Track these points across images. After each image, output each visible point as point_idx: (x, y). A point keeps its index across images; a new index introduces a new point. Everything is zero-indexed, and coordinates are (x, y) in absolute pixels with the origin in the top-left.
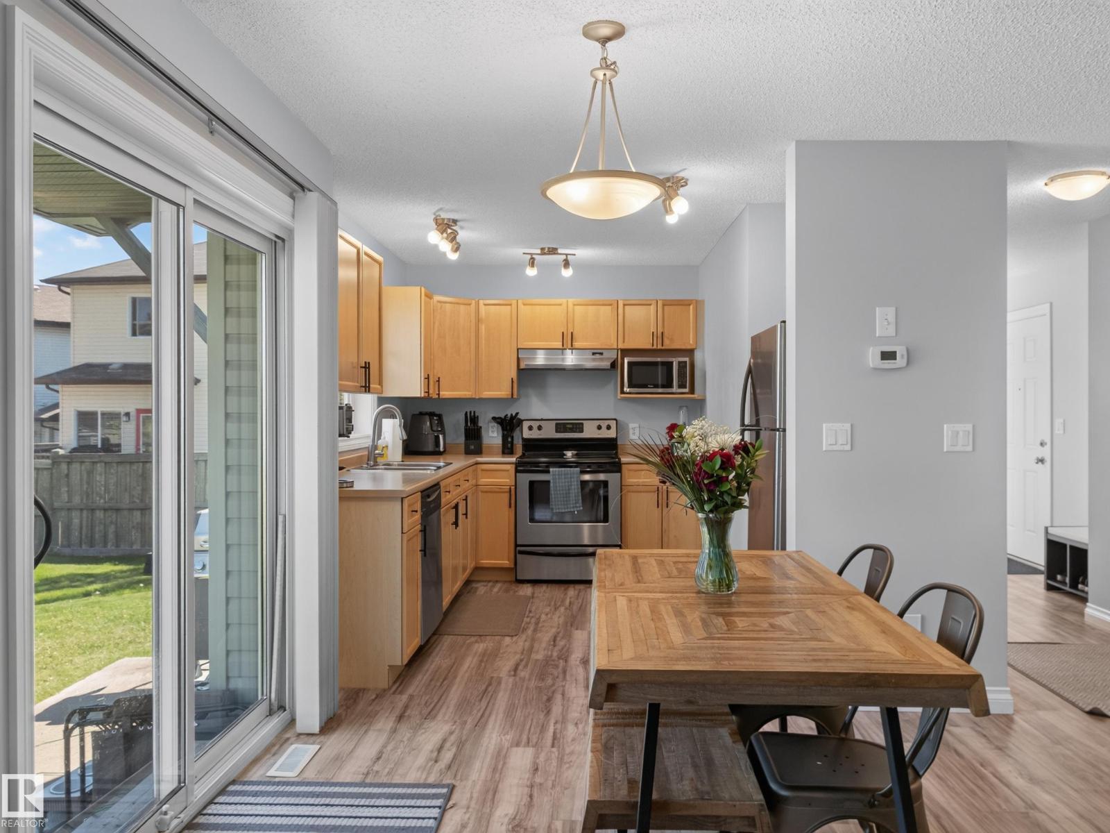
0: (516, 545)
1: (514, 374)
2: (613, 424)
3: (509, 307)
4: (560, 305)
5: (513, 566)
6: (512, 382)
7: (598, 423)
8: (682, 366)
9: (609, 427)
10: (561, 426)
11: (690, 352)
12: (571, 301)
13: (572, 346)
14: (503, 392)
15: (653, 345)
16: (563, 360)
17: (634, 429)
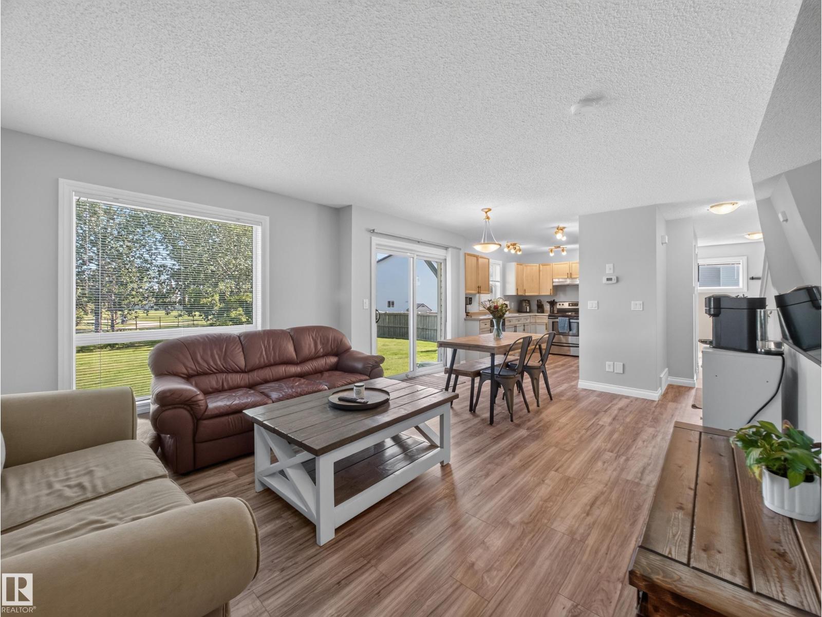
1: (551, 287)
3: (549, 266)
4: (567, 264)
6: (550, 290)
10: (570, 304)
13: (571, 277)
14: (548, 293)
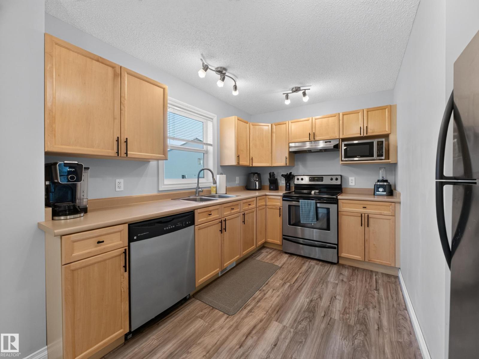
0: (283, 235)
1: (287, 155)
2: (339, 178)
3: (285, 125)
4: (308, 120)
5: (281, 244)
6: (286, 158)
7: (331, 177)
8: (380, 144)
9: (337, 179)
10: (312, 179)
11: (387, 136)
12: (314, 117)
13: (314, 139)
14: (283, 163)
15: (361, 134)
17: (352, 180)
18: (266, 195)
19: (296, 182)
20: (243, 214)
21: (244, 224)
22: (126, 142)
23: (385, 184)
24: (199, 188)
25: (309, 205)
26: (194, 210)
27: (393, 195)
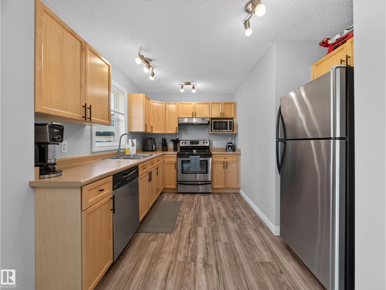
0: (177, 181)
1: (177, 126)
2: (208, 141)
3: (175, 105)
4: (192, 104)
5: (176, 188)
6: (176, 128)
7: (203, 141)
8: (230, 122)
9: (207, 143)
10: (192, 142)
11: (232, 119)
12: (195, 103)
13: (195, 116)
14: (173, 131)
15: (221, 116)
16: (193, 121)
17: (214, 143)
18: (164, 154)
19: (181, 145)
20: (157, 168)
21: (158, 175)
22: (90, 108)
23: (231, 145)
24: (120, 149)
25: (196, 159)
26: (138, 165)
27: (235, 151)
